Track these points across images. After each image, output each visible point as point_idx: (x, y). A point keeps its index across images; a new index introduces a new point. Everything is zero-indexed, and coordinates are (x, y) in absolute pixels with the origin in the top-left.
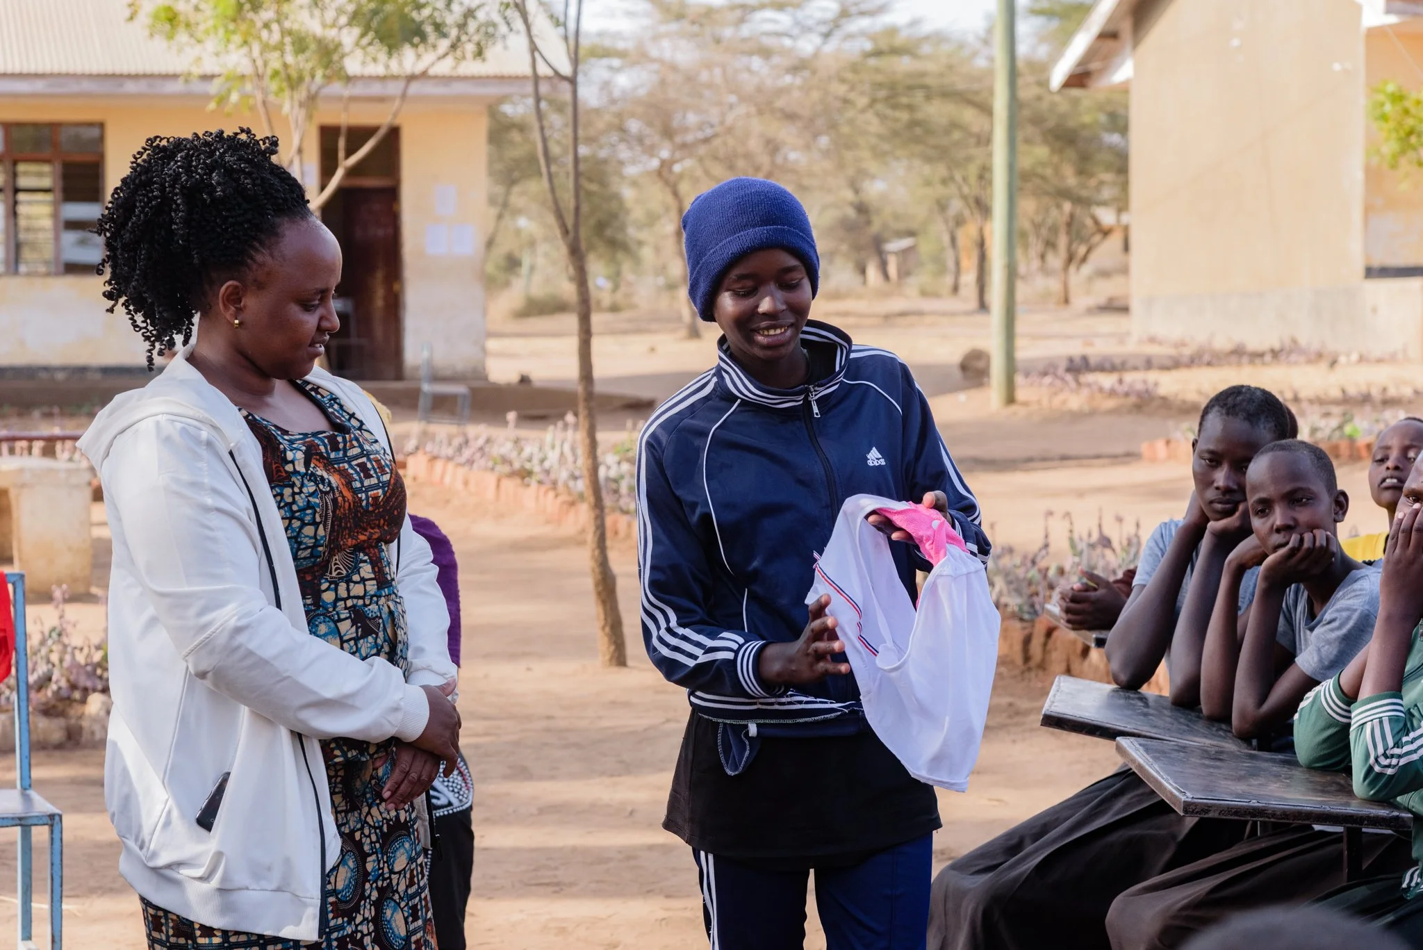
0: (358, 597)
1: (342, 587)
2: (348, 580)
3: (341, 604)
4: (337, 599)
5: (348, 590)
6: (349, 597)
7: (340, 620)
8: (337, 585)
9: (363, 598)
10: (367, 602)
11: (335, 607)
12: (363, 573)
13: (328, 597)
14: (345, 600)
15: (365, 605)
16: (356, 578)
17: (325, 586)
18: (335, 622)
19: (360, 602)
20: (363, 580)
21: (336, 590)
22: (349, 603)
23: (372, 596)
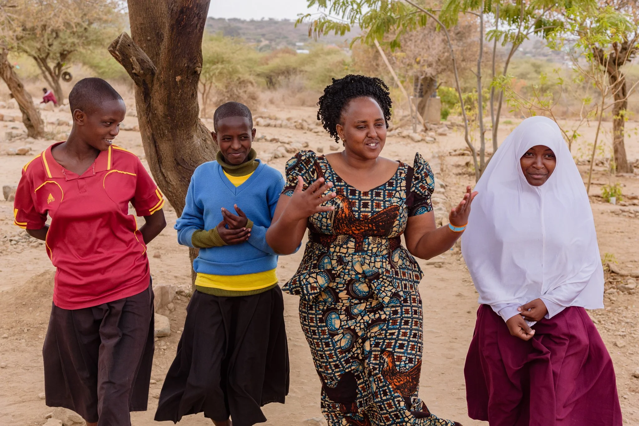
0: (343, 253)
1: (338, 248)
2: (341, 246)
3: (335, 254)
4: (335, 252)
5: (340, 250)
6: (339, 252)
7: (333, 259)
8: (336, 247)
9: (345, 254)
10: (347, 255)
11: (333, 253)
12: (349, 245)
13: (332, 250)
14: (337, 253)
15: (345, 256)
16: (345, 246)
17: (332, 246)
18: (331, 260)
19: (344, 255)
20: (348, 248)
21: (335, 249)
22: (339, 254)
23: (350, 254)
